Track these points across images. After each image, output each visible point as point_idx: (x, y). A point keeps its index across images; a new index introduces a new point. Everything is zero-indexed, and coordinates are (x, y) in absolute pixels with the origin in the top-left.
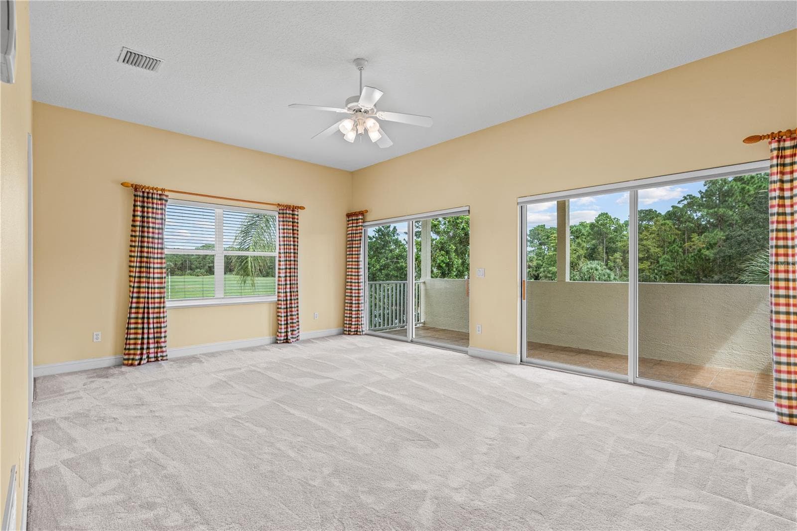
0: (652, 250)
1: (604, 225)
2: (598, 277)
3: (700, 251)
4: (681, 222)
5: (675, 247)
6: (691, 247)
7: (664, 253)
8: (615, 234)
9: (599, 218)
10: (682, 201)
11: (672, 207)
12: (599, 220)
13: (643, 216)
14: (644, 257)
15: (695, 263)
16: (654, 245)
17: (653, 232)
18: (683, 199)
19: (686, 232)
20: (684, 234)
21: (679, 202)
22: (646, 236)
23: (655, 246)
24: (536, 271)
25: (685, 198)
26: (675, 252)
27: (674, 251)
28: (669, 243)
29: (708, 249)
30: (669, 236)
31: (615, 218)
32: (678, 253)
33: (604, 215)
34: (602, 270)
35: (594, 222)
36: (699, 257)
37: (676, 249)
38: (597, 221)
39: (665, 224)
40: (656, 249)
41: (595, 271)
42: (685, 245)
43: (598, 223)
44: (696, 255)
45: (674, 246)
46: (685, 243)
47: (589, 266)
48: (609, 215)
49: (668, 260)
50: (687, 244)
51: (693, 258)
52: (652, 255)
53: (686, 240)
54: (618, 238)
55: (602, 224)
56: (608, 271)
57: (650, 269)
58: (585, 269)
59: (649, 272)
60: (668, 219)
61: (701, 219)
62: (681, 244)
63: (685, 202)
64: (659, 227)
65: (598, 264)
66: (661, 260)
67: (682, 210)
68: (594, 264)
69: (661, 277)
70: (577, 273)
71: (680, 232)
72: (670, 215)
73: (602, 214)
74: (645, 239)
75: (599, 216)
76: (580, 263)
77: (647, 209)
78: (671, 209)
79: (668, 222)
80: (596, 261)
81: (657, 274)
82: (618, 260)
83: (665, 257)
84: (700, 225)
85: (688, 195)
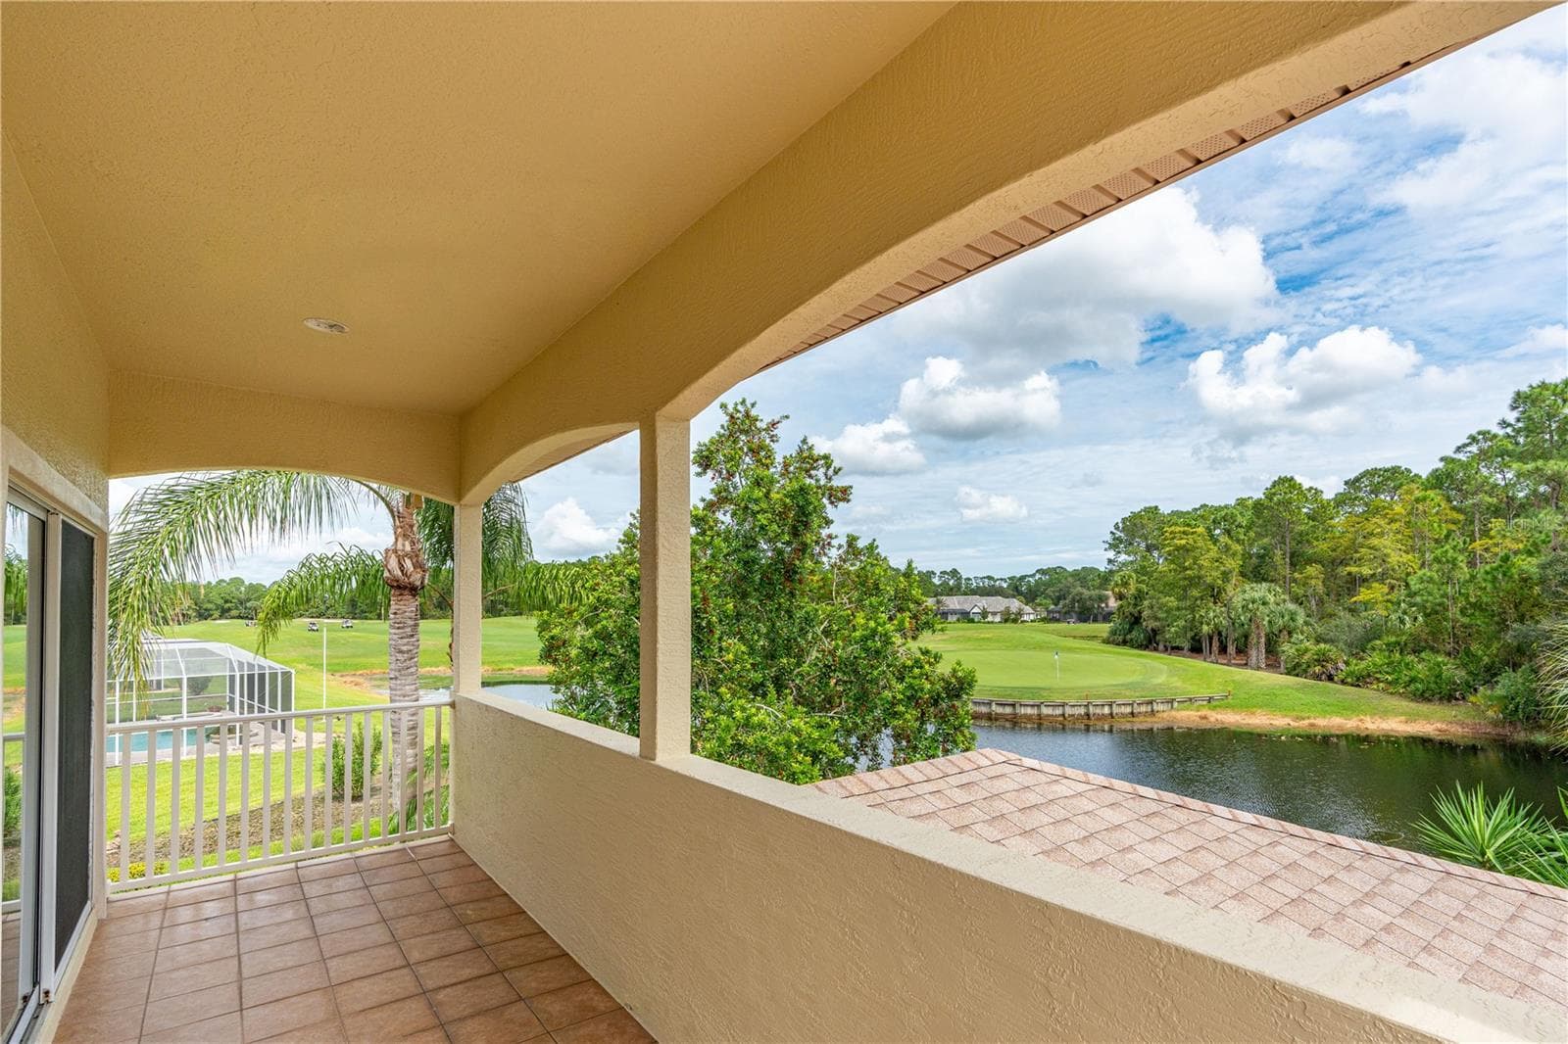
0: (1394, 559)
1: (1286, 504)
2: (1267, 619)
3: (1506, 559)
4: (1465, 495)
5: (1446, 551)
6: (1487, 550)
7: (1423, 565)
8: (1311, 523)
9: (1273, 490)
10: (1465, 445)
11: (1442, 459)
12: (1274, 494)
13: (1378, 483)
14: (1374, 574)
15: (1495, 588)
16: (1400, 546)
17: (1397, 517)
18: (1469, 441)
19: (1477, 516)
20: (1472, 522)
21: (1458, 449)
22: (1380, 526)
23: (1400, 550)
24: (1136, 605)
25: (1473, 439)
26: (1448, 561)
27: (1444, 559)
28: (1437, 541)
29: (1530, 553)
30: (1435, 525)
31: (1311, 488)
32: (1455, 565)
33: (1287, 483)
34: (1278, 604)
35: (1263, 497)
36: (1504, 575)
37: (1449, 555)
38: (1270, 496)
39: (1424, 499)
40: (1404, 555)
41: (1261, 607)
42: (1474, 545)
43: (1271, 500)
44: (1496, 569)
45: (1447, 547)
46: (1475, 541)
47: (1247, 596)
48: (1298, 481)
49: (1431, 580)
50: (1478, 542)
51: (1489, 577)
52: (1393, 570)
53: (1477, 535)
54: (1320, 533)
55: (1279, 503)
56: (1292, 607)
57: (1388, 601)
58: (1238, 601)
59: (1387, 609)
60: (1433, 487)
61: (1514, 485)
62: (1465, 543)
63: (1474, 449)
64: (1410, 507)
65: (1270, 591)
66: (1413, 581)
67: (1465, 466)
68: (1260, 590)
69: (1416, 619)
70: (1223, 609)
71: (1461, 517)
72: (1438, 480)
73: (1282, 481)
74: (1378, 534)
75: (1274, 486)
76: (1229, 588)
77: (1388, 465)
78: (1441, 465)
79: (1431, 493)
80: (1264, 584)
81: (1405, 613)
82: (1313, 582)
83: (1424, 575)
84: (1513, 499)
85: (1479, 433)
